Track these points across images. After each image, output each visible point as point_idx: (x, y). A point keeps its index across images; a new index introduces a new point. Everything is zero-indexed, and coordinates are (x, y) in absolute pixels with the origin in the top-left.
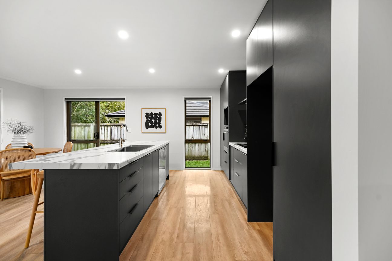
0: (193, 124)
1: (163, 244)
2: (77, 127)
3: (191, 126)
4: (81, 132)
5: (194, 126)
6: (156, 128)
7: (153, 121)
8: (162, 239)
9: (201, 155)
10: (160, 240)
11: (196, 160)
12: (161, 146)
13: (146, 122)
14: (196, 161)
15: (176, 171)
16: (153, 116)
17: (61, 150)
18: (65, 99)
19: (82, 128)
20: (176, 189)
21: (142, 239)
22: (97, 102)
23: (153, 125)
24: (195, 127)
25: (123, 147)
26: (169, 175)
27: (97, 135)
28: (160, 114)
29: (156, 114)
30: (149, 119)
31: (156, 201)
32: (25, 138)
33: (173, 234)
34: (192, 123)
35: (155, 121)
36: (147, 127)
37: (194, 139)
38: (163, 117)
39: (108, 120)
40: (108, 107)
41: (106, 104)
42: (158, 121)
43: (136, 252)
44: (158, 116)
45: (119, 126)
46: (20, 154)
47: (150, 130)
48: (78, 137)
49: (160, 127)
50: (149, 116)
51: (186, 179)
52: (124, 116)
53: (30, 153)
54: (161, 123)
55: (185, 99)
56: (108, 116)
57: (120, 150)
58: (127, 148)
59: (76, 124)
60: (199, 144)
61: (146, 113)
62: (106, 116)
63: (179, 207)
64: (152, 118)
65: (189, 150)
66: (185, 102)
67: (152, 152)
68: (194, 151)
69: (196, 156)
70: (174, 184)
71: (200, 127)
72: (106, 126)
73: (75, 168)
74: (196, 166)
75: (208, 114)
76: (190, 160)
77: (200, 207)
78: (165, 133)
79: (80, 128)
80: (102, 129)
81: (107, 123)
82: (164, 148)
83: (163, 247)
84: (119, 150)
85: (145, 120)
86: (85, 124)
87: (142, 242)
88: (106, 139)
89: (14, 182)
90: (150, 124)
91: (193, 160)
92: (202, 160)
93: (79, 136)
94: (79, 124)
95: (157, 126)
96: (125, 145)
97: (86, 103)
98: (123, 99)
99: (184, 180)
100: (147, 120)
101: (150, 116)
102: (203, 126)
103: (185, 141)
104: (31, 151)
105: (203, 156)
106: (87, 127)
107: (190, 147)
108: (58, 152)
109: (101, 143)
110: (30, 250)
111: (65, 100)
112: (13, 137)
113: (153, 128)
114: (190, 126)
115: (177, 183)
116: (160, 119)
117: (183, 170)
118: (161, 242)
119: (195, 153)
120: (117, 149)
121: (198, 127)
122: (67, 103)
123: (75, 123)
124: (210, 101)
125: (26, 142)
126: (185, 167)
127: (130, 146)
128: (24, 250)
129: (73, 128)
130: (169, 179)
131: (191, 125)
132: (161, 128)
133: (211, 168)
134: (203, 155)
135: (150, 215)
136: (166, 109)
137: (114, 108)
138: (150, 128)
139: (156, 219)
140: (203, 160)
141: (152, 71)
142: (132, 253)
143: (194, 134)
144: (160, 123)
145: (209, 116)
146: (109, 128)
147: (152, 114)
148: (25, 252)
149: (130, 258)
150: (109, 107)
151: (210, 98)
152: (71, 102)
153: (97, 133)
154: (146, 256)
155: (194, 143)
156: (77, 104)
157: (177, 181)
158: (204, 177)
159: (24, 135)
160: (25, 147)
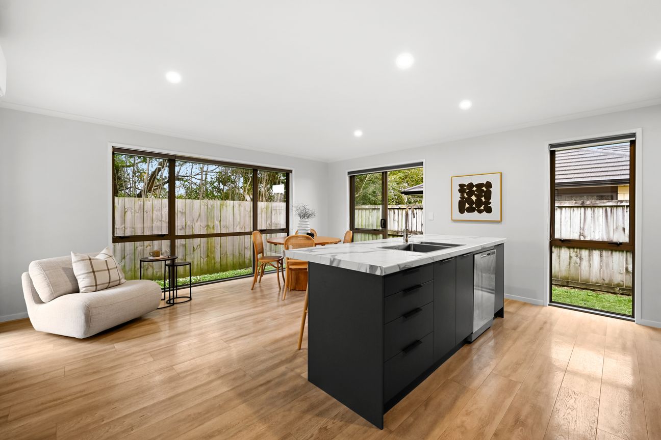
0: (583, 203)
1: (463, 433)
2: (364, 211)
3: (578, 207)
4: (369, 218)
5: (585, 207)
6: (480, 212)
7: (474, 198)
8: (463, 422)
9: (611, 280)
10: (458, 421)
11: (594, 290)
12: (480, 248)
13: (460, 201)
14: (591, 293)
15: (525, 304)
16: (475, 189)
17: (340, 241)
18: (348, 172)
19: (370, 212)
20: (515, 341)
21: (426, 404)
22: (384, 173)
23: (474, 206)
24: (589, 211)
25: (409, 243)
26: (505, 310)
27: (384, 223)
28: (489, 185)
29: (479, 186)
30: (466, 196)
31: (464, 350)
32: (308, 223)
33: (487, 425)
34: (580, 202)
35: (479, 200)
36: (462, 210)
37: (588, 239)
38: (495, 191)
39: (406, 200)
40: (406, 178)
41: (401, 175)
42: (483, 199)
43: (412, 419)
44: (484, 189)
45: (419, 208)
46: (303, 241)
47: (467, 215)
48: (365, 225)
49: (489, 210)
50: (467, 189)
51: (548, 326)
52: (421, 192)
53: (310, 242)
54: (491, 203)
55: (551, 148)
56: (406, 193)
57: (403, 247)
58: (415, 245)
59: (364, 207)
60: (604, 253)
61: (462, 186)
62: (402, 193)
63: (513, 379)
64: (471, 193)
65: (572, 264)
66: (553, 154)
67: (456, 257)
68: (587, 268)
69: (594, 280)
70: (515, 329)
71: (609, 209)
72: (400, 209)
73: (334, 265)
74: (589, 305)
75: (628, 177)
76: (575, 288)
77: (572, 402)
78: (500, 222)
79: (367, 211)
80: (394, 213)
81: (404, 204)
82: (488, 252)
83: (461, 437)
84: (401, 248)
85: (457, 197)
86: (373, 207)
87: (425, 409)
88: (400, 230)
89: (299, 273)
90: (467, 206)
91: (582, 289)
92: (611, 293)
93: (367, 224)
94: (367, 207)
95: (482, 208)
96: (414, 240)
97: (375, 175)
98: (421, 164)
99: (541, 329)
100: (462, 197)
101: (467, 191)
102: (617, 206)
103: (550, 242)
104: (310, 239)
105: (618, 285)
106: (376, 211)
107: (574, 258)
108: (337, 243)
109: (389, 235)
110: (302, 352)
111: (348, 174)
112: (299, 222)
113: (473, 211)
114: (575, 209)
115: (520, 329)
116: (488, 195)
117: (544, 306)
118: (458, 427)
119: (590, 273)
120: (399, 246)
121: (600, 209)
122: (351, 177)
123: (362, 205)
124: (633, 143)
125: (309, 229)
126: (551, 301)
127: (421, 243)
128: (296, 351)
129: (356, 211)
130: (502, 316)
131: (577, 205)
132: (490, 213)
133: (635, 319)
134: (616, 282)
135: (448, 371)
136: (501, 174)
137: (415, 180)
138: (468, 212)
139: (458, 383)
140: (615, 293)
141: (466, 105)
142: (405, 417)
143: (586, 227)
144: (487, 203)
145: (631, 182)
146: (404, 211)
147: (471, 185)
148: (297, 352)
149: (401, 422)
150: (408, 179)
151: (634, 135)
152: (354, 176)
153: (384, 219)
154: (427, 434)
155: (586, 248)
156: (365, 178)
157: (523, 326)
158: (605, 334)
159: (307, 220)
160: (308, 234)
